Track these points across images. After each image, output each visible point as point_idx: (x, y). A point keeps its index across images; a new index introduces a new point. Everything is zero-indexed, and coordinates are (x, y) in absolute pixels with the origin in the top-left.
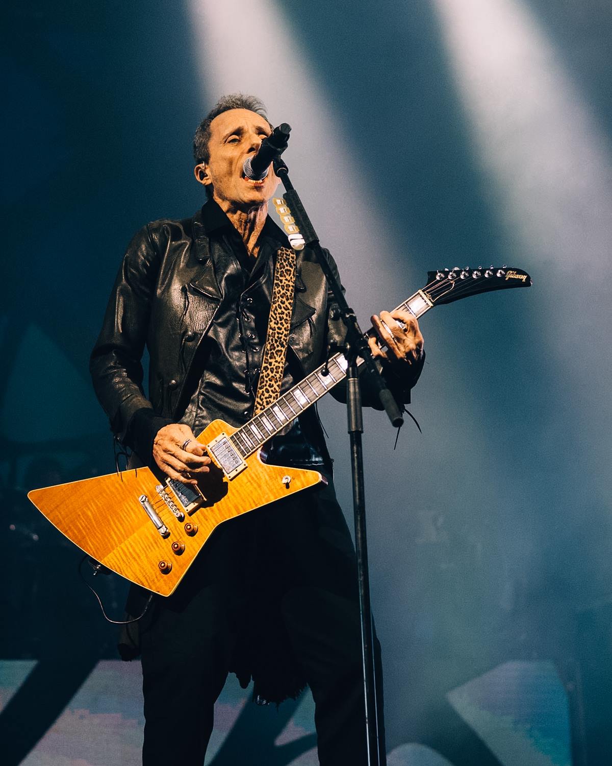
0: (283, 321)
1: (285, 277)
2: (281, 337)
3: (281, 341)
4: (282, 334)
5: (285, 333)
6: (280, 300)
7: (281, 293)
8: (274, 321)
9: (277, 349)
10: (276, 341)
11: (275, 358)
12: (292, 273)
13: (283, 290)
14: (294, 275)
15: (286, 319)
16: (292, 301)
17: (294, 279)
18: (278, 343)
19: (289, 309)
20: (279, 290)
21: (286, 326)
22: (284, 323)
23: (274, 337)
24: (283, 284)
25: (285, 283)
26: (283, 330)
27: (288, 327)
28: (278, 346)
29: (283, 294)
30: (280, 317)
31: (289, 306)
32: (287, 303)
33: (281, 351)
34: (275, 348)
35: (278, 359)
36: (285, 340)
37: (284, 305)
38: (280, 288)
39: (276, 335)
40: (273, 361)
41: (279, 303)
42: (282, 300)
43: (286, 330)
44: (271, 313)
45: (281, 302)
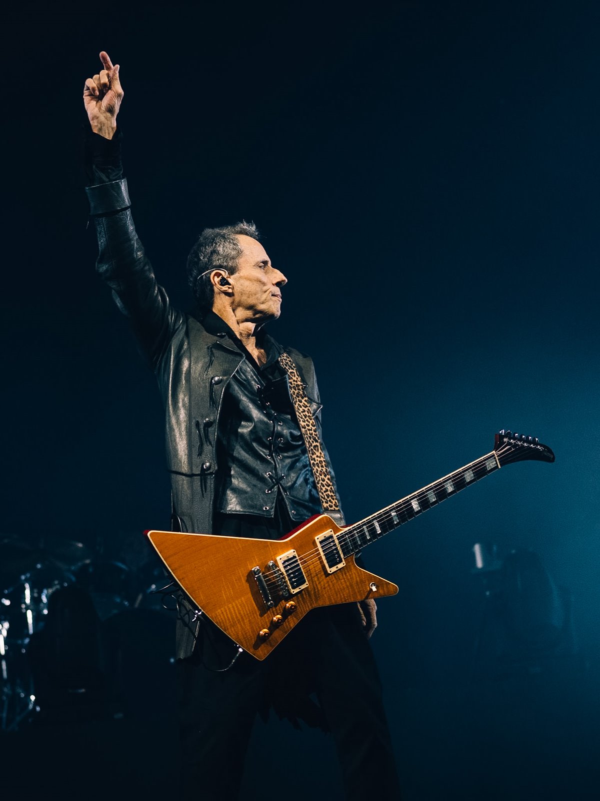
0: (307, 418)
1: (292, 379)
2: (312, 433)
3: (313, 436)
4: (311, 430)
5: (314, 428)
6: (297, 400)
7: (296, 394)
8: (301, 420)
9: (313, 445)
10: (310, 438)
11: (316, 454)
12: (295, 373)
13: (296, 390)
14: (298, 375)
15: (309, 416)
16: (307, 399)
17: (299, 379)
18: (312, 439)
19: (307, 406)
20: (293, 391)
21: (311, 422)
22: (309, 420)
23: (307, 434)
24: (293, 385)
25: (294, 384)
26: (311, 426)
27: (313, 422)
28: (313, 442)
29: (297, 393)
30: (304, 415)
31: (306, 403)
32: (303, 401)
33: (317, 446)
34: (311, 445)
35: (318, 454)
36: (316, 435)
37: (302, 404)
38: (293, 390)
39: (308, 432)
40: (314, 456)
41: (298, 402)
42: (299, 400)
43: (313, 426)
44: (297, 413)
45: (299, 401)
